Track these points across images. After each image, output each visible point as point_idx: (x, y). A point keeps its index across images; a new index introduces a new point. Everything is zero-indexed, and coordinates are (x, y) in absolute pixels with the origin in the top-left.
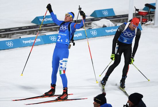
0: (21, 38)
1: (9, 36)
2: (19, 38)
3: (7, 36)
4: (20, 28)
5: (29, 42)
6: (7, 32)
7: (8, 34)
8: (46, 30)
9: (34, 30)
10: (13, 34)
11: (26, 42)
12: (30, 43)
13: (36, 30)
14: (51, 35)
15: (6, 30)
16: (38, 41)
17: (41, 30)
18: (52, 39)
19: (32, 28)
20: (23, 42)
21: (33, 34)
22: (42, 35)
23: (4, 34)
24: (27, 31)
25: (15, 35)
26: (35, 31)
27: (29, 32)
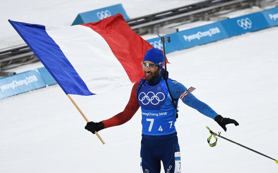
0: (180, 30)
1: (155, 29)
2: (176, 31)
3: (149, 30)
4: (175, 12)
5: (198, 36)
6: (148, 21)
7: (152, 26)
8: (227, 8)
9: (204, 12)
10: (162, 26)
11: (190, 38)
12: (199, 39)
13: (207, 11)
14: (240, 18)
15: (147, 19)
16: (215, 33)
17: (218, 9)
18: (242, 26)
19: (200, 8)
20: (185, 37)
21: (203, 20)
22: (221, 20)
23: (143, 27)
24: (189, 16)
25: (165, 27)
26: (206, 14)
27: (194, 17)
